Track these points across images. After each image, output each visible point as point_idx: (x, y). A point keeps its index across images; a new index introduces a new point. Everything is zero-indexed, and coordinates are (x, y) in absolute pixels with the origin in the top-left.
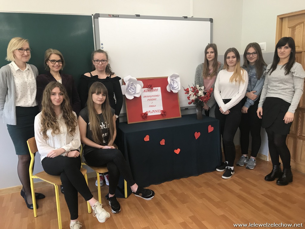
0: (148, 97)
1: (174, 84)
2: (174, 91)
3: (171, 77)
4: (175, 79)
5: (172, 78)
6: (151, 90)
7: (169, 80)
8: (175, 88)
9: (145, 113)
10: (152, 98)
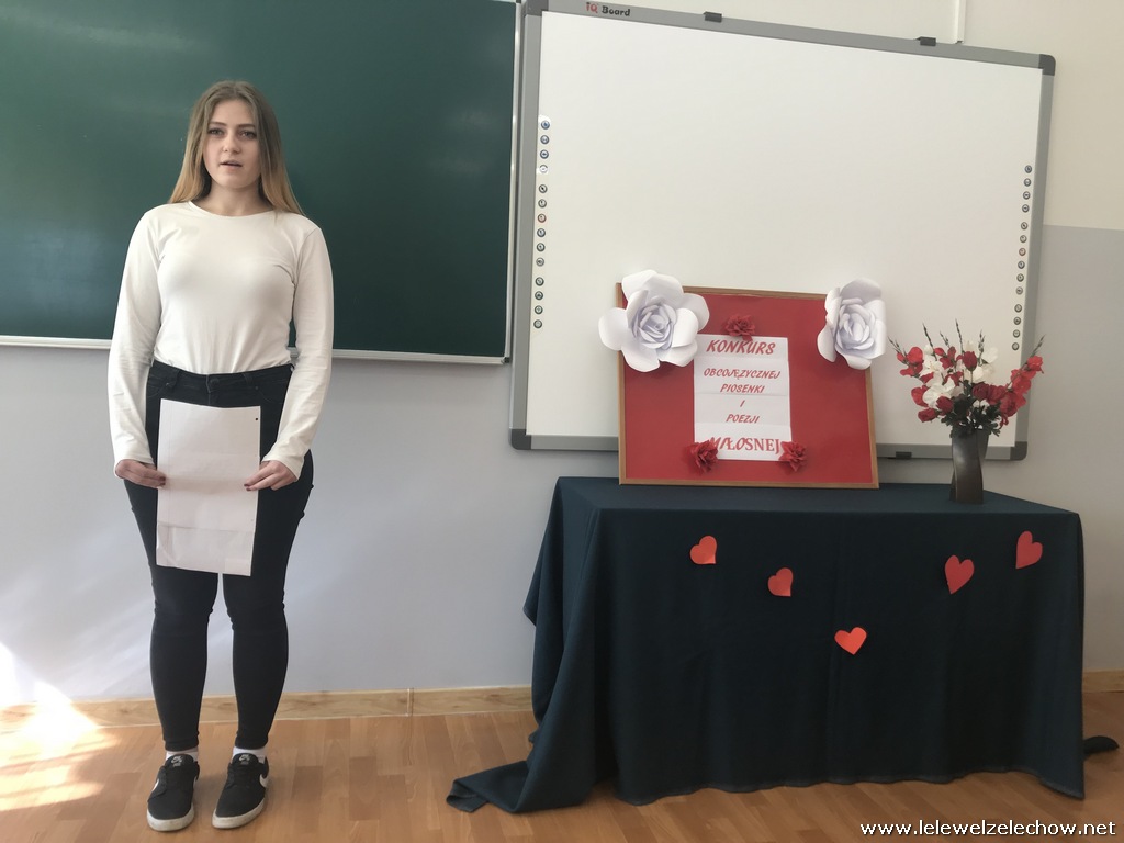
0: (726, 373)
1: (852, 328)
2: (851, 360)
3: (844, 294)
4: (863, 304)
5: (846, 301)
6: (741, 346)
7: (831, 306)
8: (858, 348)
9: (707, 444)
10: (743, 381)
